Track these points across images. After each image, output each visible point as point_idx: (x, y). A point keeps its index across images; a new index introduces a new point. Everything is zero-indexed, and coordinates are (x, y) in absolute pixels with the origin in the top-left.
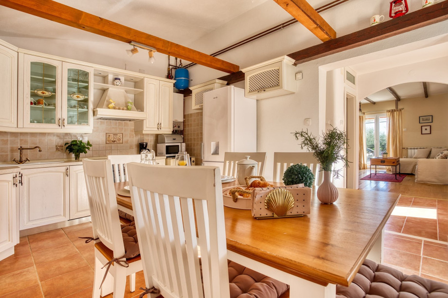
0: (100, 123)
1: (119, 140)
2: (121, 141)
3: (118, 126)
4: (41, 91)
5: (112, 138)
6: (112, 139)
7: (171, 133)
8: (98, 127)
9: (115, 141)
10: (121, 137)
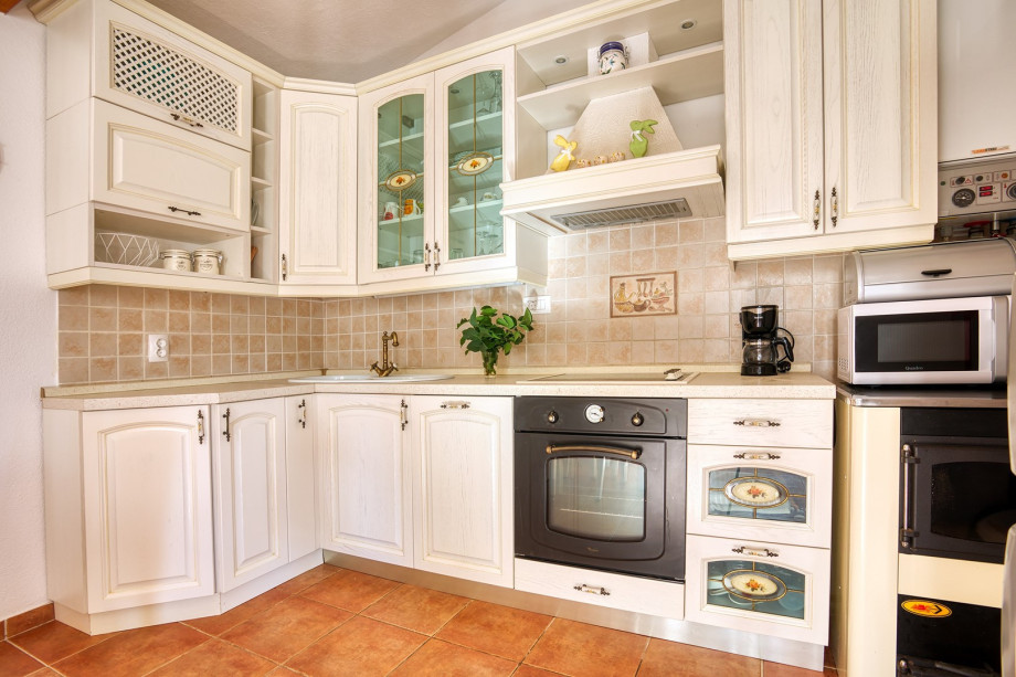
0: (588, 241)
1: (661, 299)
2: (669, 305)
3: (658, 243)
4: (397, 178)
5: (633, 294)
6: (634, 299)
7: (929, 235)
8: (583, 258)
9: (643, 307)
10: (670, 286)
